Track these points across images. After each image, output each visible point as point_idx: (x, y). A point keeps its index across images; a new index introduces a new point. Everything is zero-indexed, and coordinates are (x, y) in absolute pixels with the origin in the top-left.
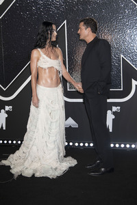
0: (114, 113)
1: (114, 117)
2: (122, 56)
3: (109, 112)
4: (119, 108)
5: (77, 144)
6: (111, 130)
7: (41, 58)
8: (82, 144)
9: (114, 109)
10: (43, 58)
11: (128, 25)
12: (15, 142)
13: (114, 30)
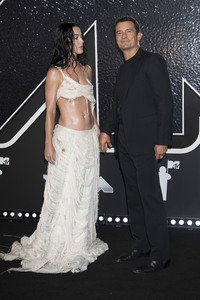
0: (171, 171)
1: (169, 177)
2: (184, 80)
3: (162, 170)
4: (178, 163)
5: (110, 219)
6: (165, 199)
7: (64, 83)
8: (118, 220)
9: (171, 164)
10: (68, 82)
11: (194, 30)
12: (12, 214)
13: (172, 38)
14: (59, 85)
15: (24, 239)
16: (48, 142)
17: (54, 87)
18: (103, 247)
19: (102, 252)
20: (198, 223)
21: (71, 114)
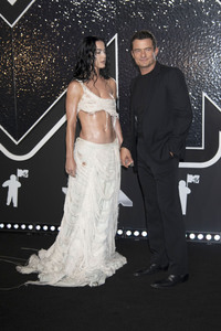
0: (190, 185)
1: (189, 191)
2: (204, 94)
3: (182, 184)
4: (198, 177)
5: (129, 233)
6: (184, 213)
7: (84, 97)
8: (136, 233)
9: (191, 178)
10: (88, 96)
11: (215, 45)
12: (31, 227)
14: (80, 98)
15: (42, 253)
16: (69, 155)
17: (75, 100)
18: (121, 261)
19: (120, 266)
20: (217, 238)
21: (91, 127)
